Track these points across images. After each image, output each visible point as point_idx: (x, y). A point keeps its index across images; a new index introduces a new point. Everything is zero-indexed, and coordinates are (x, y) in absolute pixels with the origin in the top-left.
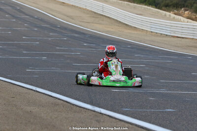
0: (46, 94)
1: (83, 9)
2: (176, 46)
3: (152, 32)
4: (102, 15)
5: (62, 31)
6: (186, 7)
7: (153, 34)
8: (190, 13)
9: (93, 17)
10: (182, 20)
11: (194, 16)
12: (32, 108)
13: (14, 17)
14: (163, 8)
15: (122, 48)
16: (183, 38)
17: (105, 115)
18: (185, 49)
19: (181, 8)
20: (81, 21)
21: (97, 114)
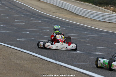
0: (28, 54)
1: (51, 4)
2: (105, 27)
3: (91, 19)
4: (62, 8)
5: (38, 17)
6: (112, 4)
7: (91, 20)
8: (114, 8)
9: (57, 9)
10: (109, 12)
12: (20, 61)
13: (10, 8)
14: (98, 5)
15: (73, 28)
16: (110, 22)
17: (63, 66)
18: (110, 29)
19: (109, 5)
20: (50, 12)
21: (58, 65)
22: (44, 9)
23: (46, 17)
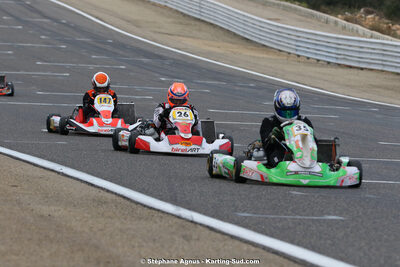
0: (81, 181)
1: (160, 6)
3: (299, 56)
4: (199, 20)
5: (116, 51)
6: (371, 5)
7: (299, 59)
8: (377, 18)
9: (181, 23)
10: (361, 33)
11: (384, 23)
12: (53, 208)
13: (19, 20)
14: (323, 7)
15: (237, 88)
16: (362, 69)
17: (201, 225)
18: (365, 92)
19: (359, 8)
20: (155, 32)
21: (185, 223)
22: (136, 24)
23: (141, 50)
